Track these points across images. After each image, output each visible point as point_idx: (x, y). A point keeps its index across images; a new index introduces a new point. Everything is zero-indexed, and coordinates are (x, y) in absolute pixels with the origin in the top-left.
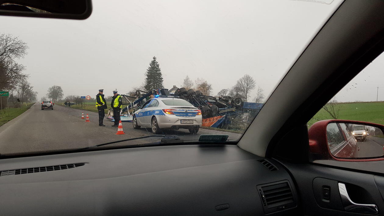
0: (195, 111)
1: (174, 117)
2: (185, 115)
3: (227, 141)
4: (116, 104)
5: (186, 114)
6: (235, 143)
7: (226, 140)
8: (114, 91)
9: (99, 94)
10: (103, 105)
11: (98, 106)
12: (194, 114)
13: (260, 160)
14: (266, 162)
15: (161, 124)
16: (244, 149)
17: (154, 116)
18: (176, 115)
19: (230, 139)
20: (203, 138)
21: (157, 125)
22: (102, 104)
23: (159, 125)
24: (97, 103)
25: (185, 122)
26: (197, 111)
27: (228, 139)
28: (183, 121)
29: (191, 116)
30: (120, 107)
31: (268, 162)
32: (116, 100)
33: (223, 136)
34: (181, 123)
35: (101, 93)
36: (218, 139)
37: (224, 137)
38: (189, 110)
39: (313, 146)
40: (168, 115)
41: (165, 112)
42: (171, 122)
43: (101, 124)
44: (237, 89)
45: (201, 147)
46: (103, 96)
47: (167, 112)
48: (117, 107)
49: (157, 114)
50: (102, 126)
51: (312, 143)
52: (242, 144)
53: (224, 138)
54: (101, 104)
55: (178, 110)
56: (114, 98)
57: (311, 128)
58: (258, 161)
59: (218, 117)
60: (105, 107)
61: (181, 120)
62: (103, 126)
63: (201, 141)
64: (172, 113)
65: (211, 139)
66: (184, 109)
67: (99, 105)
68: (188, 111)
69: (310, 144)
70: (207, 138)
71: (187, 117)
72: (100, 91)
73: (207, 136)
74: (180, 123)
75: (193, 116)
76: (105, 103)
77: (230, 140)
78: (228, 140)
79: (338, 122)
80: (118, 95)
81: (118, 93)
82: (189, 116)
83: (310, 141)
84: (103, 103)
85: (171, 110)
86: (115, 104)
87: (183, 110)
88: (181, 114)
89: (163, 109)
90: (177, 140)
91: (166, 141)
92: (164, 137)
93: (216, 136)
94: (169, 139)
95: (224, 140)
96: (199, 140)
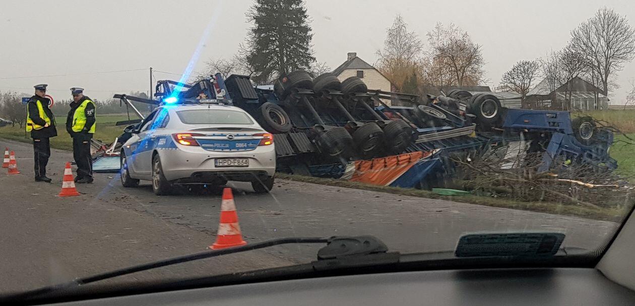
0: (254, 135)
1: (199, 152)
2: (227, 146)
3: (559, 253)
4: (79, 124)
5: (231, 144)
6: (590, 262)
7: (557, 249)
8: (74, 89)
9: (37, 97)
10: (47, 125)
11: (33, 129)
12: (253, 143)
15: (169, 170)
17: (156, 152)
18: (205, 148)
19: (570, 247)
20: (473, 246)
21: (161, 173)
22: (45, 123)
23: (165, 173)
24: (30, 121)
25: (226, 164)
26: (262, 135)
27: (561, 247)
28: (221, 161)
29: (244, 148)
30: (89, 130)
32: (80, 110)
33: (546, 236)
34: (216, 166)
35: (40, 94)
36: (527, 247)
37: (546, 241)
38: (238, 135)
40: (184, 148)
41: (178, 140)
42: (190, 165)
43: (41, 176)
44: (572, 60)
45: (463, 277)
46: (46, 102)
47: (182, 142)
48: (83, 130)
49: (162, 146)
50: (43, 180)
52: (612, 263)
53: (550, 242)
54: (42, 123)
55: (209, 135)
56: (75, 105)
59: (414, 153)
60: (52, 130)
61: (216, 159)
62: (46, 181)
63: (466, 254)
64: (194, 143)
66: (224, 133)
67: (36, 127)
68: (236, 138)
70: (485, 246)
71: (233, 150)
72: (37, 88)
73: (485, 236)
74: (214, 166)
75: (248, 147)
76: (52, 121)
77: (570, 249)
78: (564, 250)
80: (85, 98)
81: (84, 94)
82: (238, 148)
84: (47, 119)
85: (193, 135)
86: (77, 122)
87: (222, 135)
88: (217, 145)
89: (173, 133)
90: (377, 253)
91: (335, 258)
92: (329, 243)
93: (519, 236)
94: (348, 251)
95: (550, 252)
96: (458, 253)
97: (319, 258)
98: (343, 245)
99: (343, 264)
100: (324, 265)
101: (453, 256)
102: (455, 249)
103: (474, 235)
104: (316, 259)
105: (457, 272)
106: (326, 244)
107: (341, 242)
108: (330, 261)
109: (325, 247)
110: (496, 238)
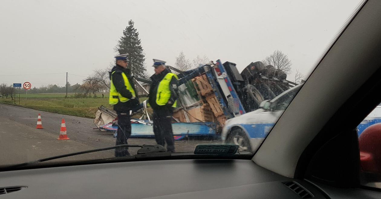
3: (237, 153)
4: (163, 97)
6: (249, 157)
7: (235, 152)
13: (287, 182)
14: (296, 186)
16: (262, 166)
19: (241, 151)
20: (201, 150)
22: (130, 95)
27: (238, 151)
31: (298, 186)
33: (232, 147)
36: (224, 150)
39: (366, 162)
51: (364, 157)
52: (258, 158)
53: (233, 149)
57: (364, 135)
58: (284, 184)
63: (198, 153)
65: (213, 150)
69: (361, 159)
70: (206, 150)
73: (207, 145)
83: (361, 154)
86: (162, 95)
90: (162, 152)
91: (145, 153)
92: (142, 147)
93: (220, 146)
94: (150, 151)
95: (233, 153)
96: (195, 153)
97: (138, 153)
98: (148, 148)
99: (148, 156)
100: (139, 156)
101: (193, 154)
102: (194, 151)
103: (202, 145)
104: (137, 154)
105: (195, 160)
106: (141, 148)
107: (147, 147)
108: (143, 154)
109: (141, 149)
110: (211, 147)
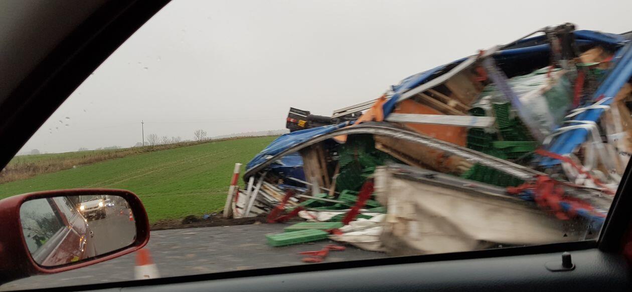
79: (49, 196)
